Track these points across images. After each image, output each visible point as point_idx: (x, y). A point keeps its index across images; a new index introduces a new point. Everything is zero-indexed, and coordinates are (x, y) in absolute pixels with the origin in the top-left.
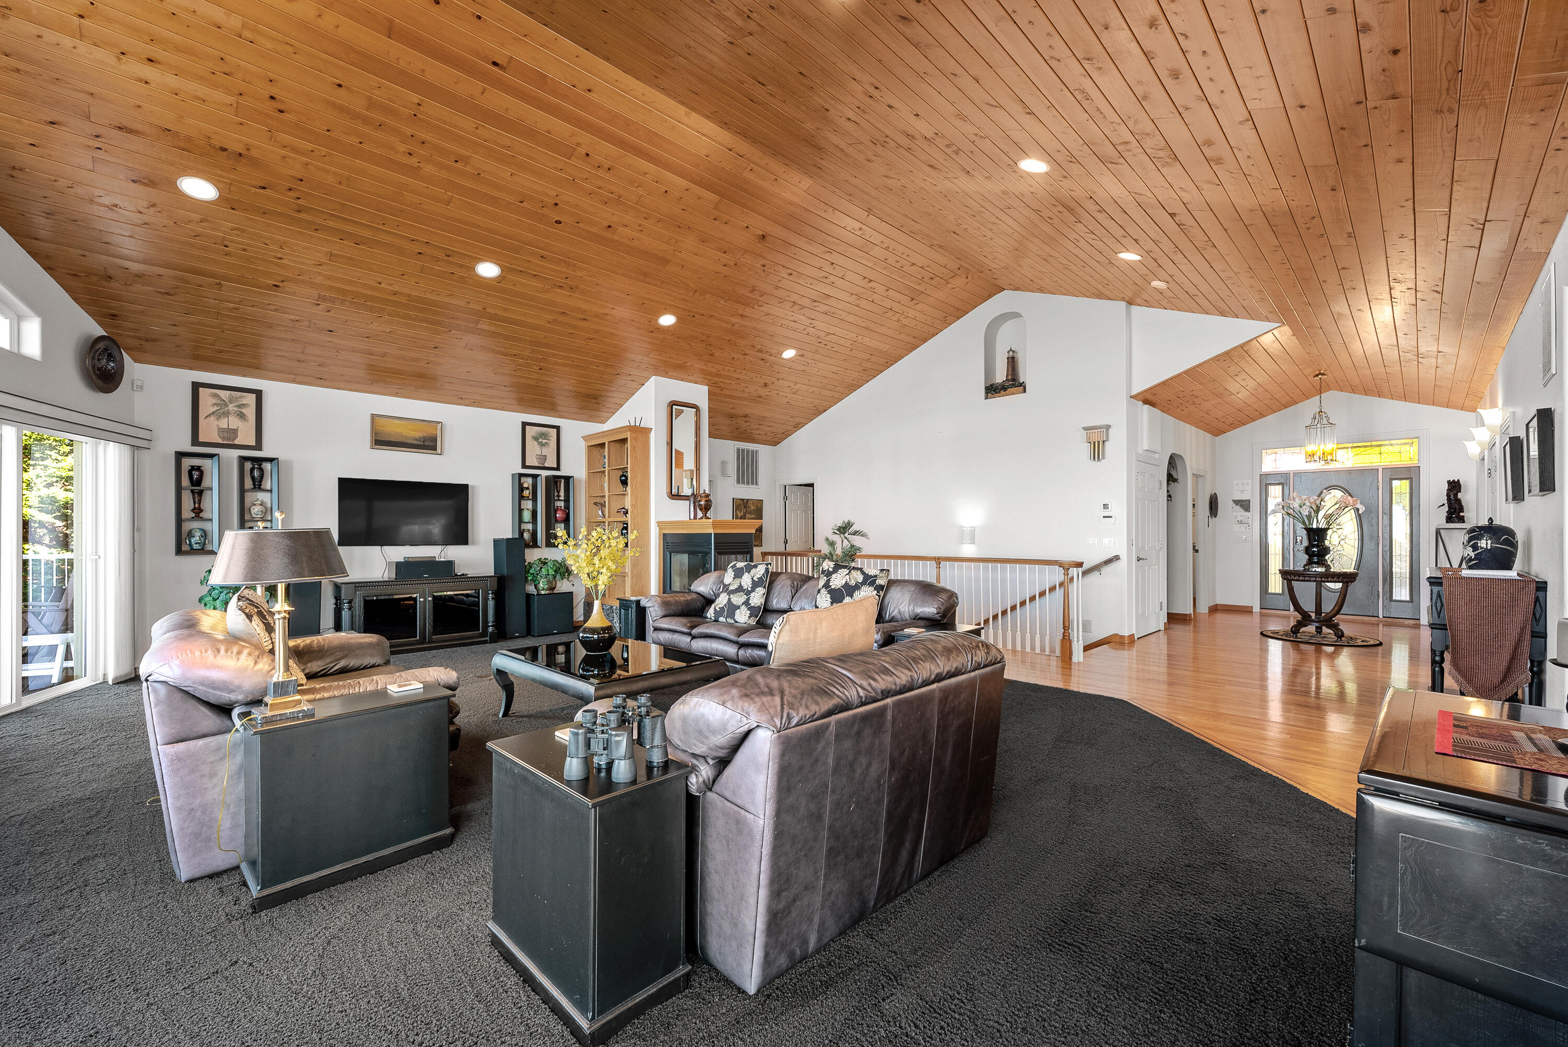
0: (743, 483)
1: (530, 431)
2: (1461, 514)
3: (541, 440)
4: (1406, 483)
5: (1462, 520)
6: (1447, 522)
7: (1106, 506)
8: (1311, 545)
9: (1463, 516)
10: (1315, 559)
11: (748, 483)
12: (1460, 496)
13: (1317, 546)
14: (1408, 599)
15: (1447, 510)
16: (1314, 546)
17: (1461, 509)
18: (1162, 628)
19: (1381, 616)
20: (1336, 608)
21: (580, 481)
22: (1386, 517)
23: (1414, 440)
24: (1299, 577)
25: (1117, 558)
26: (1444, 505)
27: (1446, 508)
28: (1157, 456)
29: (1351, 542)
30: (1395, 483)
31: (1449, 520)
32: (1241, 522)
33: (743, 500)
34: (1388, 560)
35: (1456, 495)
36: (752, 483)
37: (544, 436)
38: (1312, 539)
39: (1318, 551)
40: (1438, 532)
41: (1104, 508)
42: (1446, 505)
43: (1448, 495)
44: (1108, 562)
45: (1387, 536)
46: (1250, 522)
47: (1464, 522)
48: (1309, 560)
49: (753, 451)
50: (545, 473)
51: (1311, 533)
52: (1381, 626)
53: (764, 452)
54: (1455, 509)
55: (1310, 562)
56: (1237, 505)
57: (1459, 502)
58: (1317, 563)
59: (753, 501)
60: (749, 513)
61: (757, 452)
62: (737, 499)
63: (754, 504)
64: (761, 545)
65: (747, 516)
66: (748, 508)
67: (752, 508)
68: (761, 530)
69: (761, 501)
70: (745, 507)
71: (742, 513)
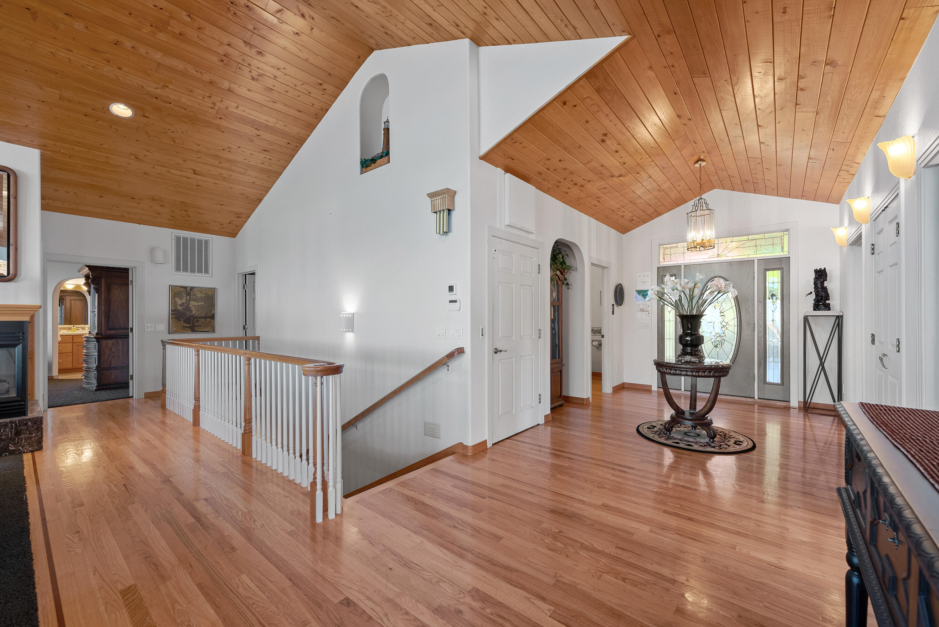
0: (185, 270)
2: (827, 302)
4: (777, 274)
5: (827, 307)
6: (814, 310)
7: (451, 289)
8: (685, 334)
9: (829, 304)
10: (689, 349)
11: (193, 271)
12: (826, 284)
13: (691, 335)
14: (779, 382)
15: (814, 297)
16: (687, 335)
17: (827, 297)
18: (542, 421)
19: (756, 397)
20: (708, 405)
22: (761, 305)
23: (785, 233)
24: (671, 370)
25: (461, 351)
26: (811, 293)
27: (813, 296)
28: (531, 236)
29: (731, 328)
30: (769, 274)
31: (816, 307)
32: (642, 310)
33: (185, 288)
34: (762, 345)
35: (822, 283)
36: (200, 271)
38: (686, 328)
39: (691, 340)
40: (806, 319)
41: (449, 290)
42: (814, 293)
43: (815, 284)
44: (451, 356)
45: (762, 323)
46: (649, 310)
47: (829, 309)
48: (683, 350)
49: (200, 241)
51: (685, 321)
52: (756, 407)
54: (822, 296)
55: (684, 353)
56: (639, 294)
57: (825, 289)
58: (691, 354)
59: (201, 289)
60: (195, 300)
61: (207, 242)
62: (175, 286)
63: (201, 292)
64: (214, 331)
65: (192, 303)
66: (194, 295)
67: (199, 295)
68: (213, 317)
69: (213, 290)
70: (188, 294)
71: (184, 301)
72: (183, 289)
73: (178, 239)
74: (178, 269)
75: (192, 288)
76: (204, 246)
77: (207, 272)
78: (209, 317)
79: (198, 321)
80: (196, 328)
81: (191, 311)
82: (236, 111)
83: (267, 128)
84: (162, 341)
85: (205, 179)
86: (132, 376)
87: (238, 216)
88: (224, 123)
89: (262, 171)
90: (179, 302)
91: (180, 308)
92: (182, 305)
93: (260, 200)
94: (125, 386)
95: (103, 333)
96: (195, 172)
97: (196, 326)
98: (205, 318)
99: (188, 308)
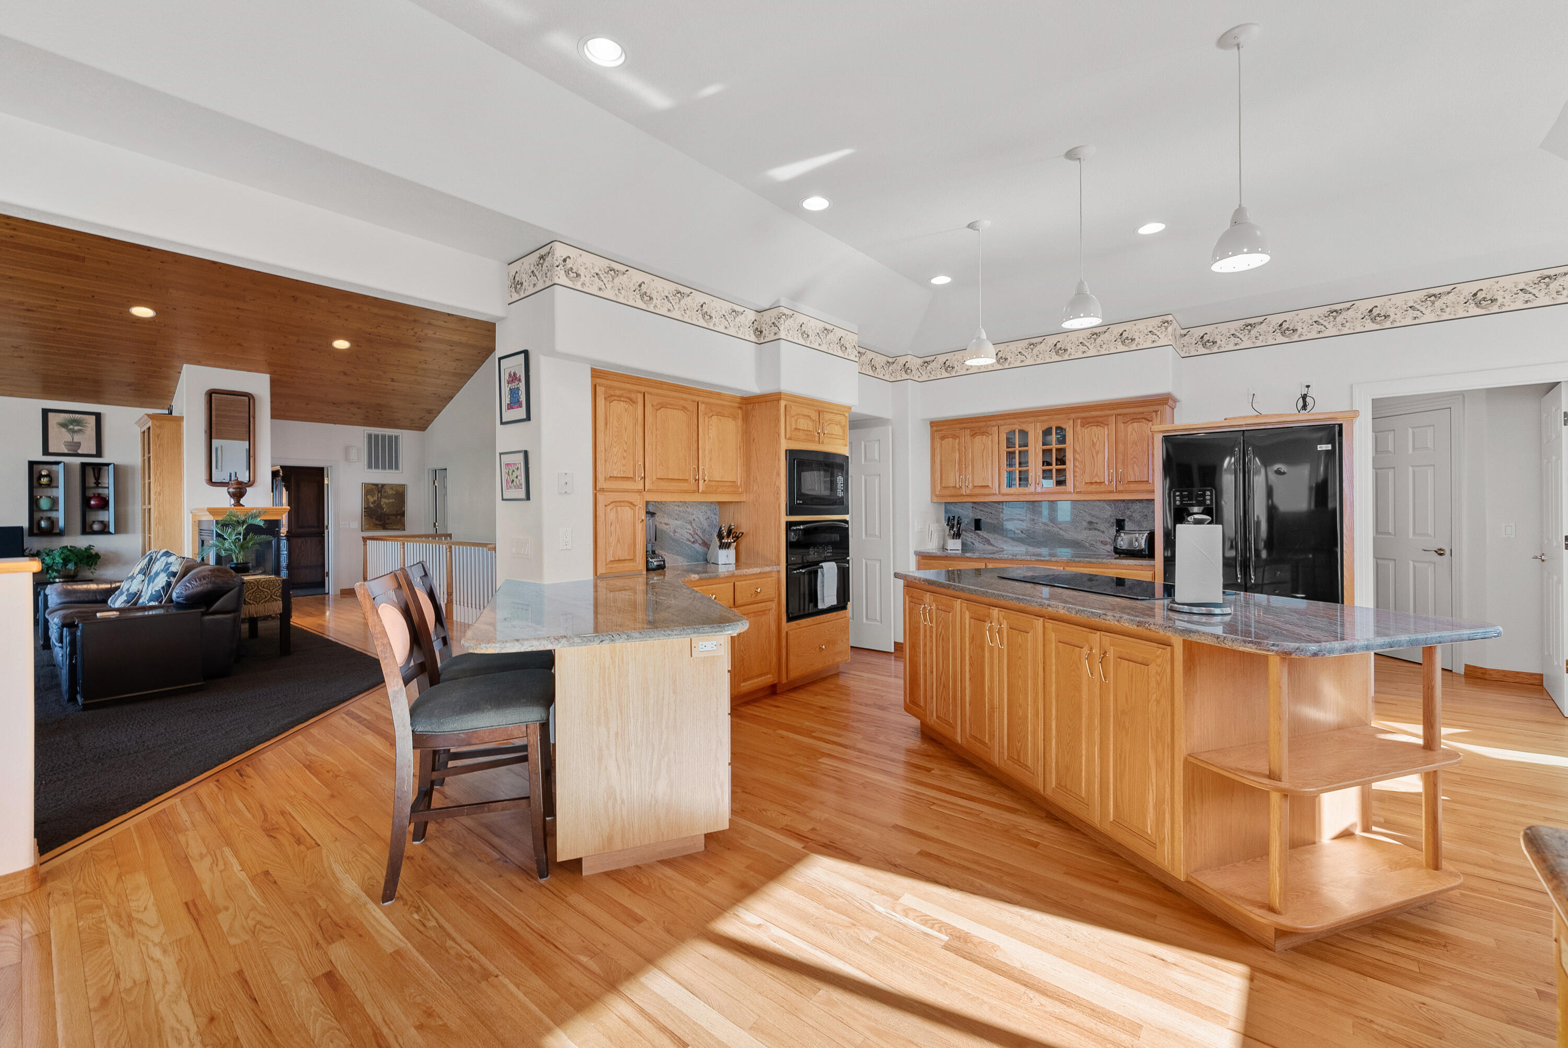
0: (377, 467)
1: (53, 419)
3: (71, 427)
11: (384, 468)
21: (133, 468)
33: (377, 485)
36: (390, 467)
37: (78, 423)
49: (390, 437)
50: (78, 460)
53: (407, 438)
59: (392, 486)
60: (385, 497)
61: (396, 437)
62: (368, 484)
63: (392, 489)
64: (404, 530)
65: (384, 500)
66: (385, 492)
67: (390, 492)
68: (403, 514)
69: (403, 486)
70: (380, 491)
71: (375, 498)
72: (374, 487)
73: (370, 436)
74: (370, 467)
75: (383, 485)
76: (393, 443)
77: (397, 468)
78: (399, 515)
79: (389, 519)
80: (387, 526)
81: (383, 509)
82: (434, 336)
83: (460, 344)
84: (363, 538)
85: (401, 384)
86: (328, 573)
87: (429, 412)
88: (422, 345)
89: (455, 374)
90: (371, 500)
91: (372, 506)
92: (374, 502)
93: (452, 398)
94: (322, 584)
95: (293, 531)
96: (393, 380)
97: (388, 524)
98: (396, 515)
99: (379, 506)
